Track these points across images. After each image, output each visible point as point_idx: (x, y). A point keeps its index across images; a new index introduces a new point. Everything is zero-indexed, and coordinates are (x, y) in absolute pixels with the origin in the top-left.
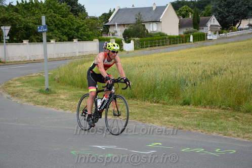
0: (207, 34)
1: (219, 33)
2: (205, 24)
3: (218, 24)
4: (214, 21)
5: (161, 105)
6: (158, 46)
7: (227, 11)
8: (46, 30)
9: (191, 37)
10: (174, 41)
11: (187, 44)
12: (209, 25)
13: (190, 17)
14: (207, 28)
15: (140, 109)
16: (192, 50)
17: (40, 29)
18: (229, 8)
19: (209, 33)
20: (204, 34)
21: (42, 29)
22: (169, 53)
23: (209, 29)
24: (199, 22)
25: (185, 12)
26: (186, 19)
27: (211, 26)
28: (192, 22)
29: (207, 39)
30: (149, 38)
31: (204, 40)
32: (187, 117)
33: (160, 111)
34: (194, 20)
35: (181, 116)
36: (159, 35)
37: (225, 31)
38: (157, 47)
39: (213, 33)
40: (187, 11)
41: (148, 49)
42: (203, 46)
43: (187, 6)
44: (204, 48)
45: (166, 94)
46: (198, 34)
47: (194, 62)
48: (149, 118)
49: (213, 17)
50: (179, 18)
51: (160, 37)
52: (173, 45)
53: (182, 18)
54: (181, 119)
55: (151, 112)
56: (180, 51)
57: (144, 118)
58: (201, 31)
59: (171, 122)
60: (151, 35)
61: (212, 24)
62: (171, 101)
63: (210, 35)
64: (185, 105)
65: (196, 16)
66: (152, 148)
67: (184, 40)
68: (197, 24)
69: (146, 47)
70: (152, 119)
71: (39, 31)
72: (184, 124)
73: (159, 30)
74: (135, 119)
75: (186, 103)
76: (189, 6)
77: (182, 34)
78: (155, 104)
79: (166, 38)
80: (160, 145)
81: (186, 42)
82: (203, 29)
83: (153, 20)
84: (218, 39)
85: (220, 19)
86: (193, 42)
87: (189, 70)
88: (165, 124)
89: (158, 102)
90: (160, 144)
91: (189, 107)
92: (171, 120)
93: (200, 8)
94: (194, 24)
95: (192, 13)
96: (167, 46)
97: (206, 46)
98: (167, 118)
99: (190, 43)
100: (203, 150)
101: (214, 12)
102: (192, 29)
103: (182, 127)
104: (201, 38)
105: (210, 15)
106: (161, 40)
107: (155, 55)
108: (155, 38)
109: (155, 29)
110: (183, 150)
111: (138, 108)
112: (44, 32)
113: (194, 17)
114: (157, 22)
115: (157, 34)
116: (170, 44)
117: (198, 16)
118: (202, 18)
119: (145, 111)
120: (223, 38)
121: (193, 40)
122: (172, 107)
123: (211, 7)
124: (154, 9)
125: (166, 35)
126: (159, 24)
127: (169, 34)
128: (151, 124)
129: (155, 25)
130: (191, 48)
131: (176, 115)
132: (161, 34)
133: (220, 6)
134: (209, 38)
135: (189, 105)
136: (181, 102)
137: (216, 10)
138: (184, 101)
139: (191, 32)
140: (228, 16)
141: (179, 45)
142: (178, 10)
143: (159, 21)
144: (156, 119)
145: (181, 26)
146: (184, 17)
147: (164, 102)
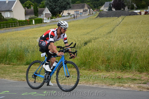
0: (43, 19)
1: (51, 19)
2: (41, 13)
3: (50, 13)
4: (47, 11)
5: (12, 66)
6: (12, 27)
7: (55, 5)
9: (34, 21)
10: (22, 23)
11: (31, 25)
12: (44, 14)
13: (32, 8)
14: (43, 15)
16: (33, 29)
18: (55, 3)
19: (45, 18)
20: (42, 19)
22: (19, 32)
23: (44, 16)
24: (38, 11)
25: (29, 5)
26: (29, 9)
27: (46, 14)
28: (33, 11)
29: (43, 22)
30: (5, 22)
31: (42, 23)
33: (10, 70)
34: (34, 10)
35: (24, 72)
36: (11, 20)
37: (54, 17)
38: (11, 28)
39: (47, 18)
40: (30, 4)
41: (4, 29)
42: (41, 27)
43: (30, 1)
44: (41, 28)
45: (15, 58)
46: (38, 19)
47: (34, 37)
48: (2, 75)
49: (47, 9)
50: (25, 9)
51: (13, 21)
52: (22, 26)
53: (27, 9)
55: (4, 71)
56: (25, 31)
58: (39, 17)
59: (17, 77)
60: (6, 20)
61: (46, 13)
62: (18, 63)
63: (45, 20)
64: (27, 65)
65: (36, 8)
66: (2, 95)
67: (29, 23)
68: (37, 13)
69: (3, 28)
70: (4, 75)
73: (12, 17)
76: (31, 1)
77: (28, 19)
78: (7, 66)
79: (16, 22)
81: (30, 24)
82: (41, 16)
83: (7, 10)
84: (50, 22)
85: (51, 10)
86: (35, 24)
87: (30, 42)
88: (13, 78)
89: (9, 64)
90: (8, 92)
92: (17, 75)
93: (38, 3)
94: (34, 12)
95: (33, 5)
96: (18, 27)
97: (43, 27)
98: (14, 74)
99: (32, 25)
100: (36, 93)
101: (47, 5)
102: (33, 16)
103: (24, 79)
104: (40, 21)
105: (44, 7)
106: (13, 23)
107: (9, 33)
108: (9, 22)
109: (9, 16)
110: (23, 94)
113: (34, 8)
114: (10, 11)
115: (10, 19)
116: (19, 26)
117: (37, 7)
118: (39, 9)
120: (53, 22)
121: (35, 23)
122: (19, 66)
123: (44, 2)
124: (7, 2)
125: (17, 20)
126: (11, 12)
127: (18, 19)
128: (3, 79)
129: (8, 13)
130: (33, 28)
131: (21, 72)
132: (13, 19)
133: (50, 2)
134: (44, 21)
136: (25, 63)
137: (48, 4)
138: (27, 62)
139: (33, 18)
140: (55, 8)
141: (26, 26)
142: (24, 3)
143: (11, 11)
144: (7, 75)
145: (26, 14)
146: (28, 8)
147: (14, 64)
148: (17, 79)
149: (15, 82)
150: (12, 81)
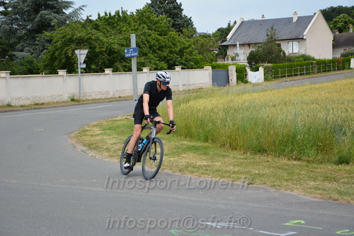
5: (304, 163)
6: (300, 75)
8: (136, 54)
9: (353, 61)
10: (324, 67)
11: (345, 71)
13: (351, 31)
15: (272, 169)
17: (128, 53)
21: (131, 52)
22: (317, 86)
25: (343, 23)
26: (344, 34)
30: (286, 64)
32: (344, 183)
33: (303, 172)
35: (335, 180)
36: (301, 59)
38: (299, 77)
40: (346, 22)
41: (284, 79)
43: (346, 15)
45: (312, 146)
48: (285, 183)
50: (333, 33)
51: (304, 62)
52: (324, 74)
53: (337, 33)
54: (335, 185)
55: (289, 174)
56: (334, 83)
57: (278, 183)
59: (319, 189)
60: (290, 59)
62: (320, 157)
64: (341, 164)
66: (291, 228)
67: (341, 65)
69: (282, 77)
70: (290, 184)
71: (127, 55)
72: (340, 193)
73: (302, 52)
74: (265, 183)
75: (343, 161)
76: (349, 15)
77: (338, 56)
78: (295, 162)
79: (312, 63)
80: (303, 224)
81: (343, 69)
83: (293, 37)
87: (347, 111)
88: (311, 193)
89: (299, 159)
90: (303, 222)
91: (347, 167)
92: (320, 186)
95: (352, 24)
96: (315, 76)
98: (313, 183)
99: (350, 71)
102: (352, 49)
103: (336, 196)
106: (306, 67)
107: (295, 89)
108: (295, 63)
109: (296, 51)
110: (338, 233)
111: (269, 167)
112: (133, 57)
114: (300, 39)
115: (299, 57)
116: (318, 72)
119: (280, 172)
122: (321, 166)
124: (295, 20)
125: (313, 59)
126: (302, 42)
127: (317, 57)
128: (289, 192)
129: (296, 43)
130: (351, 78)
131: (326, 178)
132: (306, 58)
135: (348, 163)
136: (336, 159)
138: (340, 158)
139: (352, 55)
141: (334, 73)
142: (332, 20)
143: (303, 39)
144: (297, 185)
145: (336, 45)
146: (340, 31)
147: (309, 159)
148: (321, 194)
149: (316, 202)
150: (308, 198)
